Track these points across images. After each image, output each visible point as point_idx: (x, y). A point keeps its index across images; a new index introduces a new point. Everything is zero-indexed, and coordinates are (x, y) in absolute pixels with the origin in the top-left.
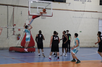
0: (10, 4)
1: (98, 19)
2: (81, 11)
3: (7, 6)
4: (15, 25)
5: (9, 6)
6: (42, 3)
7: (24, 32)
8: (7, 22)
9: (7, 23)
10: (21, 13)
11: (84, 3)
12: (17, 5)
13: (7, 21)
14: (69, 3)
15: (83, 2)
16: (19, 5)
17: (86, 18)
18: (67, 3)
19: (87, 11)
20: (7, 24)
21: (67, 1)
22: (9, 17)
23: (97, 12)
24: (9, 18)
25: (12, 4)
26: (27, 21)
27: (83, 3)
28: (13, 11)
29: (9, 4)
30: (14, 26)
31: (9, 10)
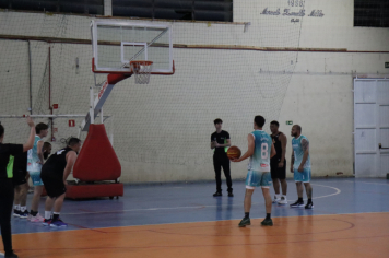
0: (37, 35)
1: (350, 78)
2: (287, 50)
3: (25, 43)
4: (56, 106)
5: (31, 42)
6: (138, 31)
7: (84, 130)
8: (27, 98)
9: (28, 101)
10: (74, 63)
11: (298, 21)
12: (59, 36)
13: (28, 93)
14: (246, 24)
15: (295, 18)
16: (68, 36)
17: (308, 72)
18: (237, 23)
19: (310, 50)
20: (28, 105)
21: (236, 18)
22: (33, 79)
23: (344, 51)
24: (33, 82)
25: (44, 35)
26: (92, 91)
27: (293, 20)
28: (46, 58)
29: (33, 35)
30: (54, 110)
31: (32, 54)
